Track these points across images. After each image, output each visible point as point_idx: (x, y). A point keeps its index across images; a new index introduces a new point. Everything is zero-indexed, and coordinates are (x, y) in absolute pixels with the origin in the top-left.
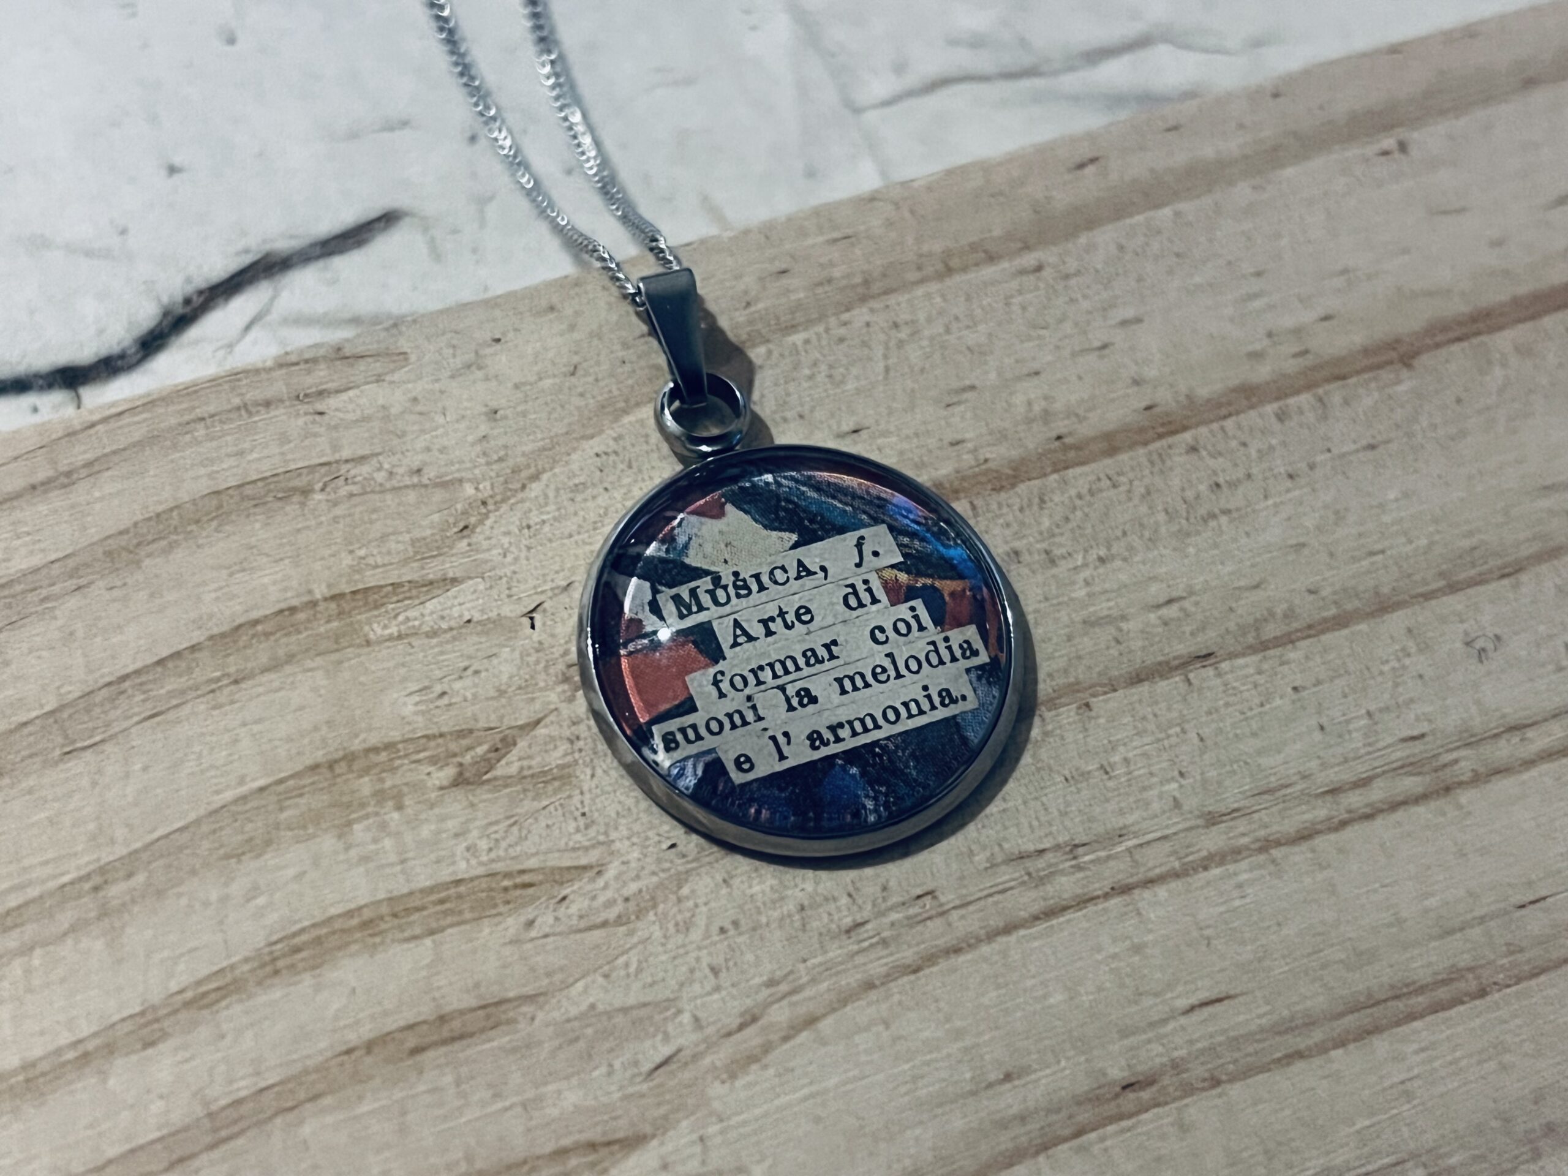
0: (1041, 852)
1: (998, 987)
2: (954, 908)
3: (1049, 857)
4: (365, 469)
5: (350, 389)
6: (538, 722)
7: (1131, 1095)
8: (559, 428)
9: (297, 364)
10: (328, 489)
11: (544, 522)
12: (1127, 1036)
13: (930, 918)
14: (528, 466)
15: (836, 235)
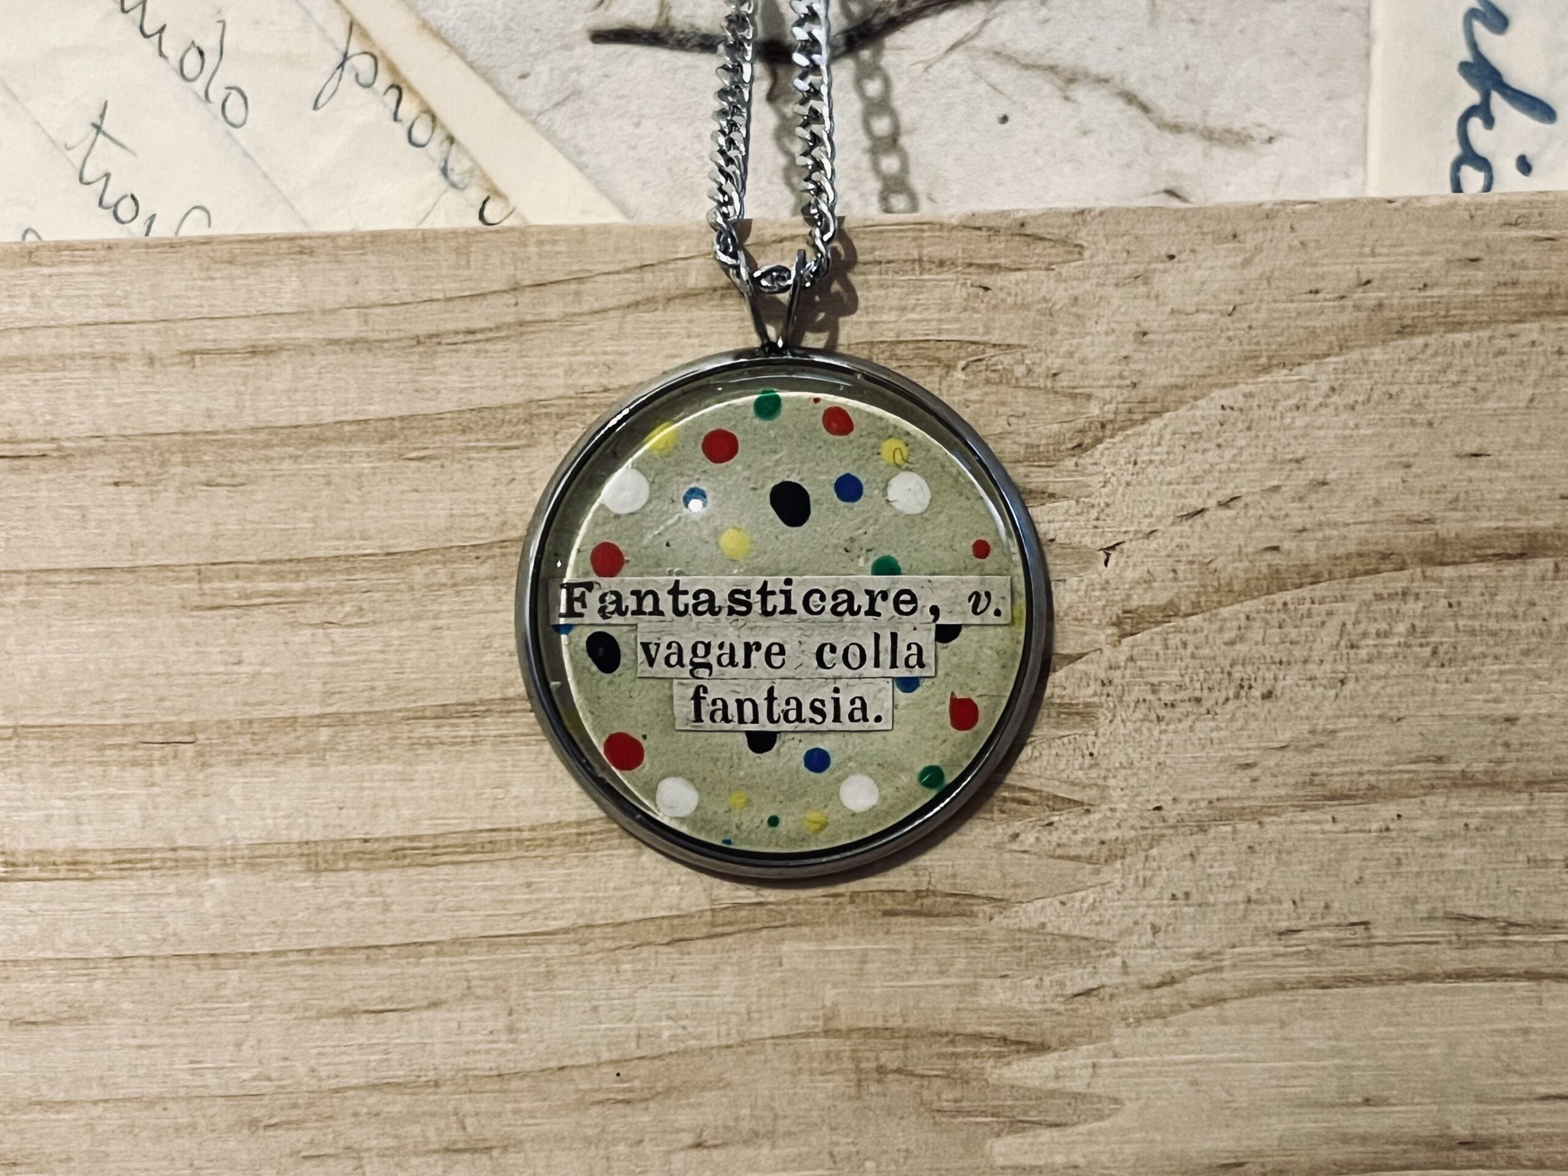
0: (1478, 919)
1: (1389, 1024)
2: (1382, 944)
3: (1483, 926)
4: (1007, 360)
5: (1019, 269)
6: (1080, 656)
7: (1464, 1152)
8: (1197, 369)
9: (980, 229)
10: (969, 370)
11: (1151, 462)
12: (1480, 1102)
13: (1356, 946)
14: (1154, 400)
15: (1540, 233)
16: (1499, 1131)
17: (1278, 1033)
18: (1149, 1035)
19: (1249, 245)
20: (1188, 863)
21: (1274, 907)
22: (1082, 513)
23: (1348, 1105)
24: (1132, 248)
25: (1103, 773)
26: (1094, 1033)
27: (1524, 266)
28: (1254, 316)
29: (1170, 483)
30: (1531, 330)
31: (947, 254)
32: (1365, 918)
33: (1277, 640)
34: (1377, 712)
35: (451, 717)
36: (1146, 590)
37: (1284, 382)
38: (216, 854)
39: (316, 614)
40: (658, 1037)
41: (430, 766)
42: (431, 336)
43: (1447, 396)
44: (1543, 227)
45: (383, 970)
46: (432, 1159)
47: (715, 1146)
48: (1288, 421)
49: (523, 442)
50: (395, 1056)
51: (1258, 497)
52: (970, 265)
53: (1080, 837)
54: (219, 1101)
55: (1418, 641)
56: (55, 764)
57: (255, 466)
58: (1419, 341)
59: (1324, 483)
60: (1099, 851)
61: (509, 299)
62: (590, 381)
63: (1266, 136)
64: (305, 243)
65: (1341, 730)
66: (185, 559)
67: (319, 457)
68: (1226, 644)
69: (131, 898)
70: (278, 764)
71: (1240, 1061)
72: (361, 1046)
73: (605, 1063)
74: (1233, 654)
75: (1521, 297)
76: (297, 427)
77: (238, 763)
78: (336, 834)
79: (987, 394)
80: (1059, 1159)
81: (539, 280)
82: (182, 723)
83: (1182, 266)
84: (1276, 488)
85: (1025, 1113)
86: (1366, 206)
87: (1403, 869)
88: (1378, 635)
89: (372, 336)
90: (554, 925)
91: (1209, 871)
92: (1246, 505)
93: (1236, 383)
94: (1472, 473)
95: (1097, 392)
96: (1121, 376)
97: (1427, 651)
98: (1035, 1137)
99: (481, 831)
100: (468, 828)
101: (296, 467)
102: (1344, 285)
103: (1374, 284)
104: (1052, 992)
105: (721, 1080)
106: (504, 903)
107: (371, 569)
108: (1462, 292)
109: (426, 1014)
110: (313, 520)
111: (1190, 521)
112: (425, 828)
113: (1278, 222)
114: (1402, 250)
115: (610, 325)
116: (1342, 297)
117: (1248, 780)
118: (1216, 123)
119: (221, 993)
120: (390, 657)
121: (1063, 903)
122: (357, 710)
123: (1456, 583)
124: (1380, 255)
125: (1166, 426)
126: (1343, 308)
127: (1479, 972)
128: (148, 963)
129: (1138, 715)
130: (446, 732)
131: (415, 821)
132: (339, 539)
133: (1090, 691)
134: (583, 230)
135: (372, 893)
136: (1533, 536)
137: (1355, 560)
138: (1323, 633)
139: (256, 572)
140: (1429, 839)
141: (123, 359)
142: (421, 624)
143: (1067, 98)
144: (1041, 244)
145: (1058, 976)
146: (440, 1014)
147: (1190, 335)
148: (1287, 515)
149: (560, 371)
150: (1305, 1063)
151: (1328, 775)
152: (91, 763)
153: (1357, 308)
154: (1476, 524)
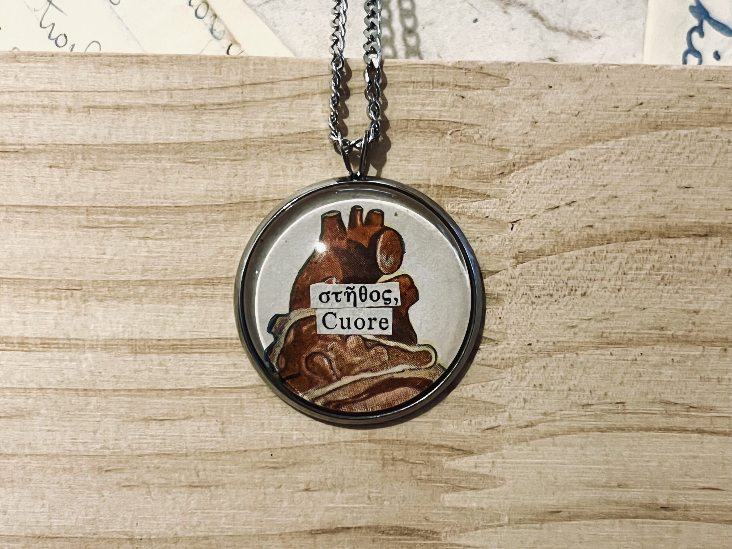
16: (680, 503)
17: (580, 452)
18: (520, 450)
19: (587, 83)
20: (542, 371)
21: (581, 393)
22: (502, 205)
23: (610, 487)
24: (532, 82)
25: (505, 327)
26: (494, 447)
27: (715, 100)
28: (587, 117)
29: (544, 193)
30: (716, 130)
31: (445, 80)
32: (622, 401)
33: (589, 269)
34: (634, 305)
35: (201, 285)
36: (530, 242)
37: (600, 149)
38: (88, 343)
39: (141, 233)
40: (291, 438)
41: (192, 307)
42: (201, 105)
43: (675, 159)
44: (725, 82)
45: (164, 400)
46: (183, 490)
47: (315, 491)
48: (600, 167)
49: (242, 158)
50: (168, 441)
51: (584, 202)
52: (456, 85)
53: (493, 356)
54: (85, 458)
55: (655, 273)
56: (15, 297)
57: (116, 162)
58: (664, 133)
59: (616, 197)
60: (501, 363)
61: (239, 90)
62: (275, 131)
63: (597, 36)
64: (145, 58)
65: (617, 312)
66: (79, 203)
67: (146, 159)
68: (565, 269)
69: (48, 361)
70: (119, 302)
71: (562, 464)
72: (152, 436)
73: (266, 449)
74: (569, 275)
75: (712, 114)
76: (136, 145)
77: (101, 301)
78: (145, 336)
79: (460, 147)
80: (474, 505)
81: (253, 81)
82: (75, 280)
83: (555, 92)
84: (593, 198)
85: (460, 482)
86: (643, 68)
87: (642, 379)
88: (637, 269)
89: (173, 103)
90: (245, 384)
91: (552, 375)
92: (579, 205)
93: (578, 148)
94: (685, 196)
95: (513, 149)
96: (524, 141)
97: (659, 278)
98: (464, 494)
99: (213, 338)
100: (207, 336)
101: (135, 163)
102: (630, 104)
103: (644, 105)
104: (476, 428)
105: (319, 460)
106: (222, 373)
107: (168, 213)
108: (684, 111)
109: (183, 422)
110: (142, 189)
111: (552, 211)
112: (187, 336)
113: (601, 74)
114: (658, 89)
115: (285, 105)
116: (629, 111)
117: (572, 333)
118: (575, 28)
119: (88, 408)
120: (175, 255)
121: (483, 387)
122: (158, 279)
123: (675, 247)
124: (648, 91)
125: (544, 166)
126: (629, 116)
127: (674, 428)
128: (55, 391)
129: (523, 300)
130: (200, 292)
131: (183, 332)
132: (153, 198)
133: (501, 288)
134: (275, 60)
135: (160, 364)
136: (711, 226)
137: (628, 234)
138: (611, 267)
139: (114, 212)
140: (655, 366)
141: (56, 108)
142: (191, 240)
143: (505, 12)
144: (489, 78)
145: (479, 419)
146: (190, 422)
147: (557, 124)
148: (597, 211)
149: (261, 125)
150: (590, 466)
151: (610, 333)
152: (32, 297)
153: (635, 115)
154: (685, 220)
